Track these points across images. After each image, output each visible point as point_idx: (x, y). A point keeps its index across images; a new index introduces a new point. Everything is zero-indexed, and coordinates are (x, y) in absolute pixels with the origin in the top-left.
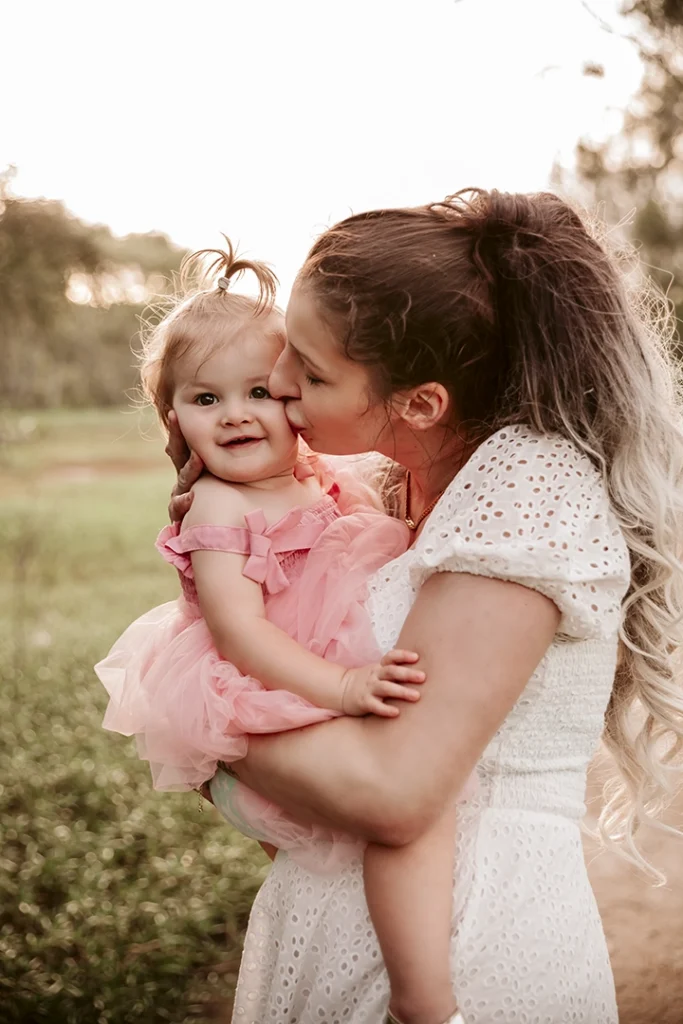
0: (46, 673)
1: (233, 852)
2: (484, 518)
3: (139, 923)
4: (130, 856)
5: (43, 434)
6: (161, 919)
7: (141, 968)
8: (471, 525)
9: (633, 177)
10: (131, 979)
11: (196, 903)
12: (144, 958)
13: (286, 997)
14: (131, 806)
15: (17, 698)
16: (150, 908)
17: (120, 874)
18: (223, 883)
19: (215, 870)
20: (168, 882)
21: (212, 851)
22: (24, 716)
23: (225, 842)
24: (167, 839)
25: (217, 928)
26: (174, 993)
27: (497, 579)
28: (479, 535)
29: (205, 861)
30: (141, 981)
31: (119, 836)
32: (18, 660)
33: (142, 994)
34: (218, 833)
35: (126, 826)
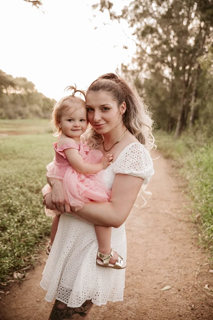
1: (43, 220)
3: (23, 234)
4: (21, 220)
6: (28, 234)
10: (22, 246)
11: (36, 230)
12: (25, 242)
14: (21, 210)
16: (26, 231)
17: (19, 224)
18: (42, 226)
19: (40, 223)
20: (30, 226)
21: (39, 220)
23: (42, 218)
24: (29, 217)
25: (40, 235)
29: (37, 222)
30: (24, 247)
31: (19, 216)
34: (40, 216)
35: (20, 214)
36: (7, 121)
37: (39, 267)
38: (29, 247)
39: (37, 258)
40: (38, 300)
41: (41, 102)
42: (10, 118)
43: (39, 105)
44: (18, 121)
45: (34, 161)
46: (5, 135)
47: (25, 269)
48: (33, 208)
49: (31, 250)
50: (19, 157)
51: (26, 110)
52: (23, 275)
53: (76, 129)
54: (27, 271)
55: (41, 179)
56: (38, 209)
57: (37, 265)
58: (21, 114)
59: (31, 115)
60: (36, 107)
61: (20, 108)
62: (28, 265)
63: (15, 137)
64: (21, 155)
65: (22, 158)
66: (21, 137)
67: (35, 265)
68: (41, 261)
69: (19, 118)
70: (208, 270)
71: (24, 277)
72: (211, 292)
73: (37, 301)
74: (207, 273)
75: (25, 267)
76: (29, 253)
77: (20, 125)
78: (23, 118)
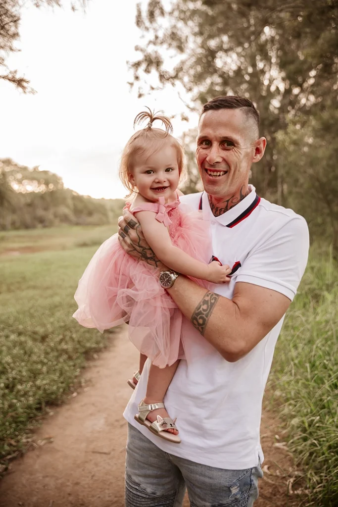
1: (44, 382)
3: (11, 406)
4: (11, 386)
6: (18, 404)
7: (11, 419)
10: (7, 424)
11: (31, 399)
12: (12, 417)
14: (12, 369)
16: (15, 401)
17: (7, 391)
18: (41, 392)
19: (39, 388)
20: (22, 393)
21: (38, 382)
23: (43, 379)
24: (24, 379)
25: (38, 406)
26: (21, 426)
29: (35, 386)
30: (10, 424)
31: (8, 379)
33: (11, 427)
34: (41, 376)
35: (10, 376)
36: (22, 233)
37: (30, 454)
38: (19, 424)
39: (30, 440)
40: (21, 503)
41: (70, 202)
42: (27, 227)
43: (68, 206)
44: (39, 231)
45: (49, 292)
46: (16, 254)
47: (9, 457)
48: (32, 364)
49: (21, 429)
50: (29, 288)
51: (50, 215)
52: (4, 466)
53: (160, 185)
54: (11, 460)
55: (52, 320)
56: (39, 366)
57: (28, 450)
58: (42, 221)
59: (57, 221)
60: (64, 210)
61: (40, 212)
62: (14, 452)
63: (29, 256)
64: (32, 283)
65: (34, 287)
66: (38, 256)
67: (24, 451)
68: (35, 444)
69: (40, 226)
70: (273, 443)
71: (6, 469)
72: (270, 477)
73: (19, 505)
74: (270, 447)
75: (9, 454)
76: (17, 433)
77: (40, 237)
78: (45, 227)
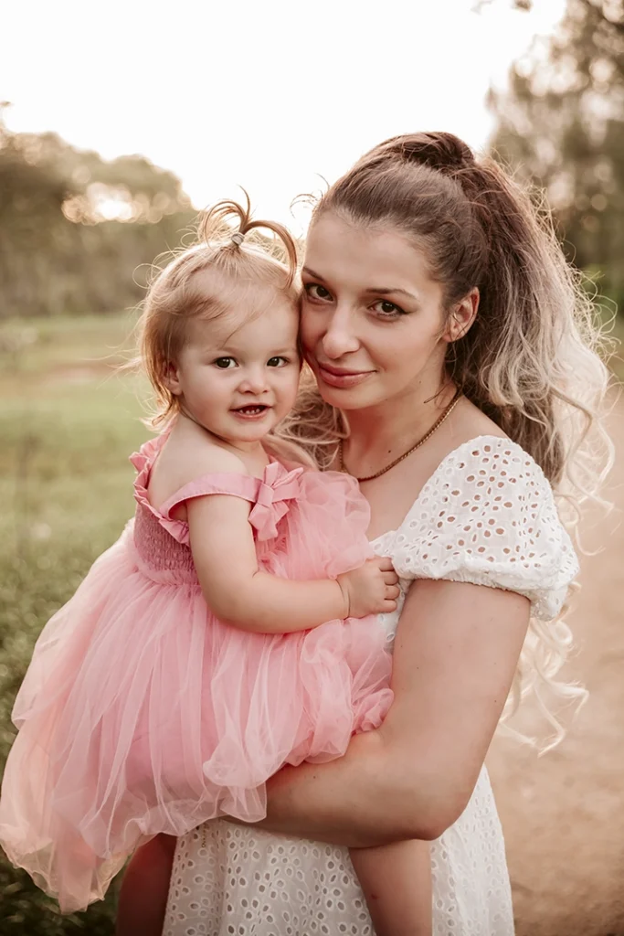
0: (47, 562)
2: (487, 534)
5: (45, 340)
8: (474, 540)
9: (555, 100)
13: (248, 928)
15: (21, 586)
22: (26, 604)
27: (499, 589)
28: (482, 550)
32: (23, 550)
53: (252, 400)
